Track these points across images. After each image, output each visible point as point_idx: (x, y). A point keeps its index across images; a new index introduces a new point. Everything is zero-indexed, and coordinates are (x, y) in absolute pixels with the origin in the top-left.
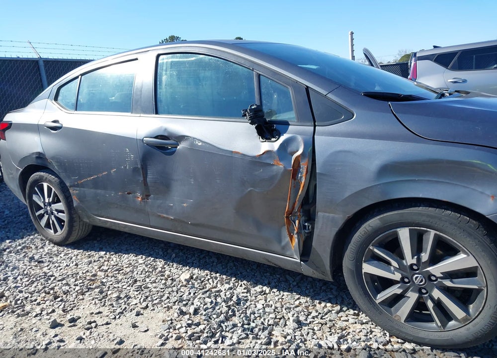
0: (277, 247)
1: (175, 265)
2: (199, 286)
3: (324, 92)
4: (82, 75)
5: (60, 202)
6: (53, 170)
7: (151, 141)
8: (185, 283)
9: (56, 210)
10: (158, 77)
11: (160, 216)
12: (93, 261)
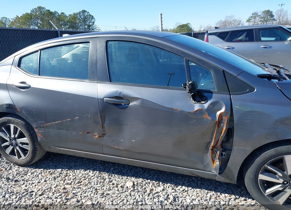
0: (200, 166)
1: (116, 176)
2: (142, 190)
3: (235, 75)
4: (41, 50)
5: (25, 137)
6: (21, 116)
7: (109, 101)
8: (132, 189)
9: (21, 143)
10: (109, 56)
11: (113, 148)
12: (56, 177)
